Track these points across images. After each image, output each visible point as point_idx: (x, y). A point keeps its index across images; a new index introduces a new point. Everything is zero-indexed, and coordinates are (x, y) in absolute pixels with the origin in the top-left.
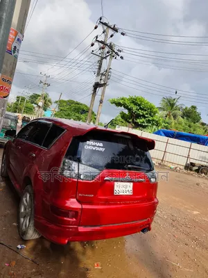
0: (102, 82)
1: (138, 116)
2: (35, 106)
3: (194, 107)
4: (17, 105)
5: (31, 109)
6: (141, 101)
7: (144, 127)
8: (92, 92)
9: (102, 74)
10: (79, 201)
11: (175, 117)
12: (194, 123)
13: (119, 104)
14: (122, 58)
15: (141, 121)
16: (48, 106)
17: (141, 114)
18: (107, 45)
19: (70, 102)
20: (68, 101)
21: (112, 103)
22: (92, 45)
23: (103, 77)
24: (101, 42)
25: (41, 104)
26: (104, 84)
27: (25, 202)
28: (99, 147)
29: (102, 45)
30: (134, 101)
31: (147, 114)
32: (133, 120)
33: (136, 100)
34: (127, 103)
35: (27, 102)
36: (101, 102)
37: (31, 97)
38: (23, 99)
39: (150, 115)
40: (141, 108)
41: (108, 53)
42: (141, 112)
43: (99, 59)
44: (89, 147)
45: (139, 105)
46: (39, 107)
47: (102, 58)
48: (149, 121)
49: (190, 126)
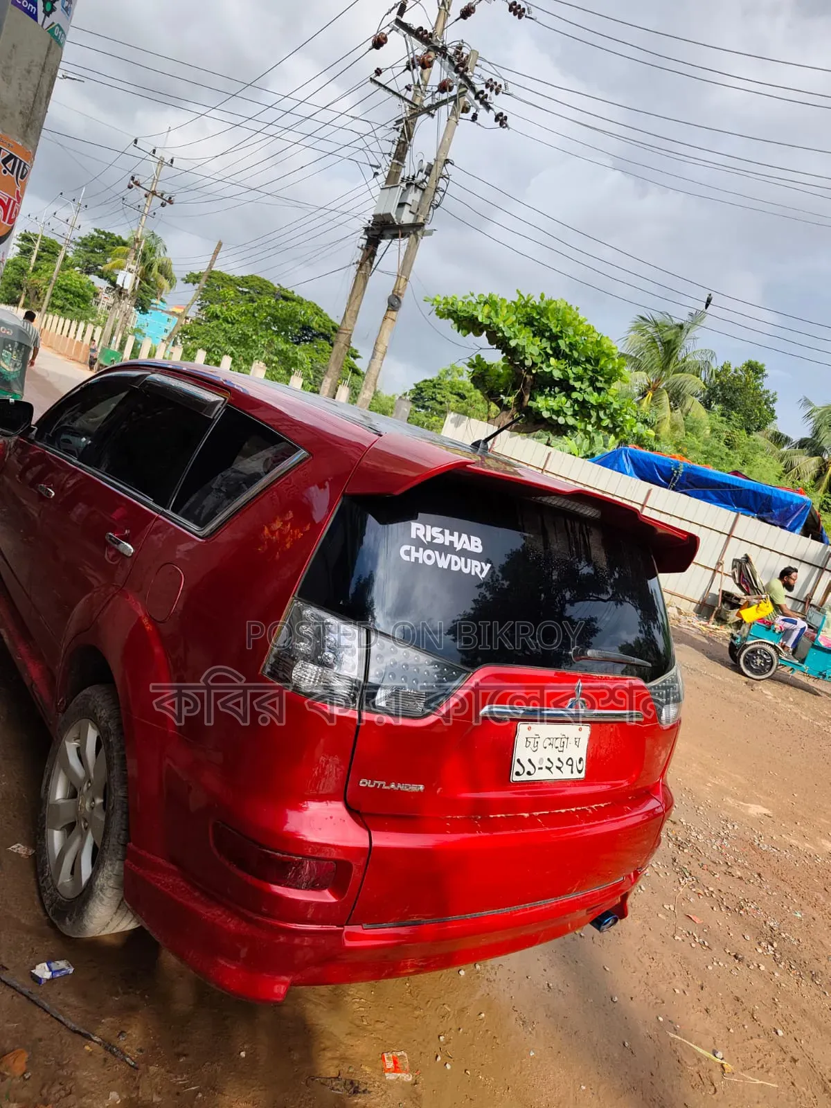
0: (407, 218)
1: (544, 383)
2: (101, 284)
3: (754, 369)
4: (22, 271)
5: (85, 299)
6: (564, 323)
7: (562, 431)
8: (359, 255)
9: (410, 183)
10: (356, 812)
11: (677, 398)
12: (749, 432)
13: (469, 324)
14: (501, 119)
15: (553, 403)
16: (154, 290)
17: (557, 374)
18: (442, 51)
19: (254, 288)
20: (245, 281)
21: (441, 315)
22: (379, 43)
23: (414, 197)
24: (420, 34)
25: (126, 279)
26: (415, 228)
27: (74, 761)
28: (464, 553)
29: (420, 49)
30: (535, 320)
31: (579, 378)
32: (520, 399)
33: (542, 312)
34: (506, 322)
35: (66, 266)
36: (394, 303)
37: (84, 244)
38: (50, 250)
39: (592, 382)
40: (557, 353)
41: (443, 87)
42: (555, 368)
43: (402, 110)
44: (422, 555)
45: (554, 338)
46: (121, 291)
47: (417, 111)
48: (583, 409)
49: (730, 444)
